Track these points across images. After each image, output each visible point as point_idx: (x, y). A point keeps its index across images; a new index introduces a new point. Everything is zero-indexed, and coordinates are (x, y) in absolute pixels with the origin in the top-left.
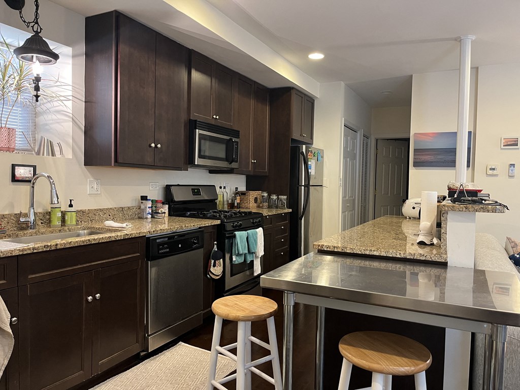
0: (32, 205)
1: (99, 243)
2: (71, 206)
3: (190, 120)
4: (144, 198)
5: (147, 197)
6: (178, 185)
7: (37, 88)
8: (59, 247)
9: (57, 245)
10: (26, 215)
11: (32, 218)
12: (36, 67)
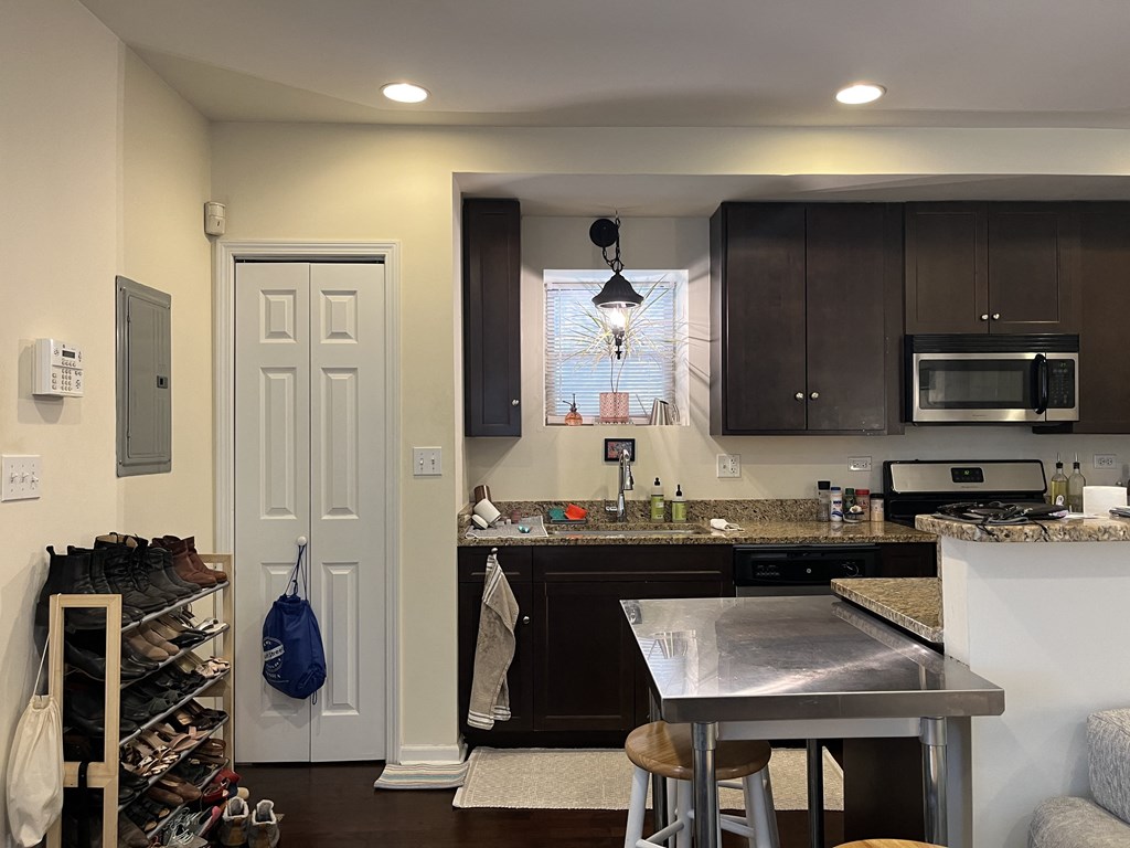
0: (622, 492)
1: (638, 545)
2: (679, 494)
3: (905, 336)
4: (824, 485)
5: (829, 483)
6: (917, 462)
7: (619, 343)
8: (580, 543)
9: (577, 540)
10: (616, 504)
11: (621, 508)
12: (617, 315)
